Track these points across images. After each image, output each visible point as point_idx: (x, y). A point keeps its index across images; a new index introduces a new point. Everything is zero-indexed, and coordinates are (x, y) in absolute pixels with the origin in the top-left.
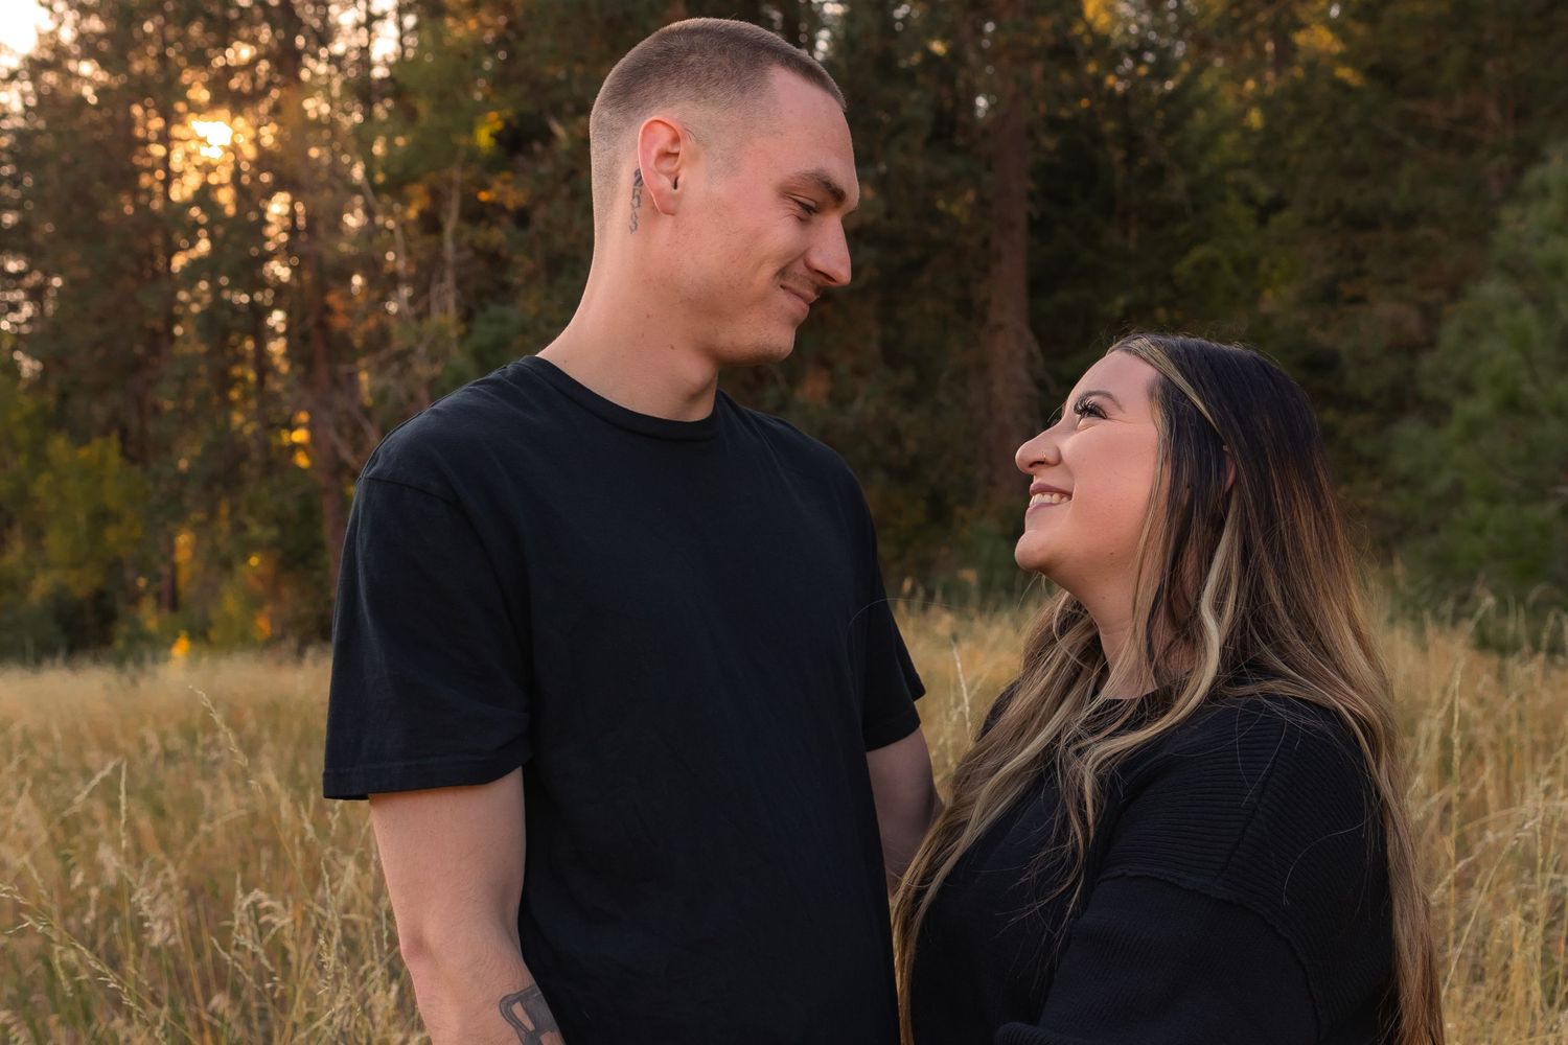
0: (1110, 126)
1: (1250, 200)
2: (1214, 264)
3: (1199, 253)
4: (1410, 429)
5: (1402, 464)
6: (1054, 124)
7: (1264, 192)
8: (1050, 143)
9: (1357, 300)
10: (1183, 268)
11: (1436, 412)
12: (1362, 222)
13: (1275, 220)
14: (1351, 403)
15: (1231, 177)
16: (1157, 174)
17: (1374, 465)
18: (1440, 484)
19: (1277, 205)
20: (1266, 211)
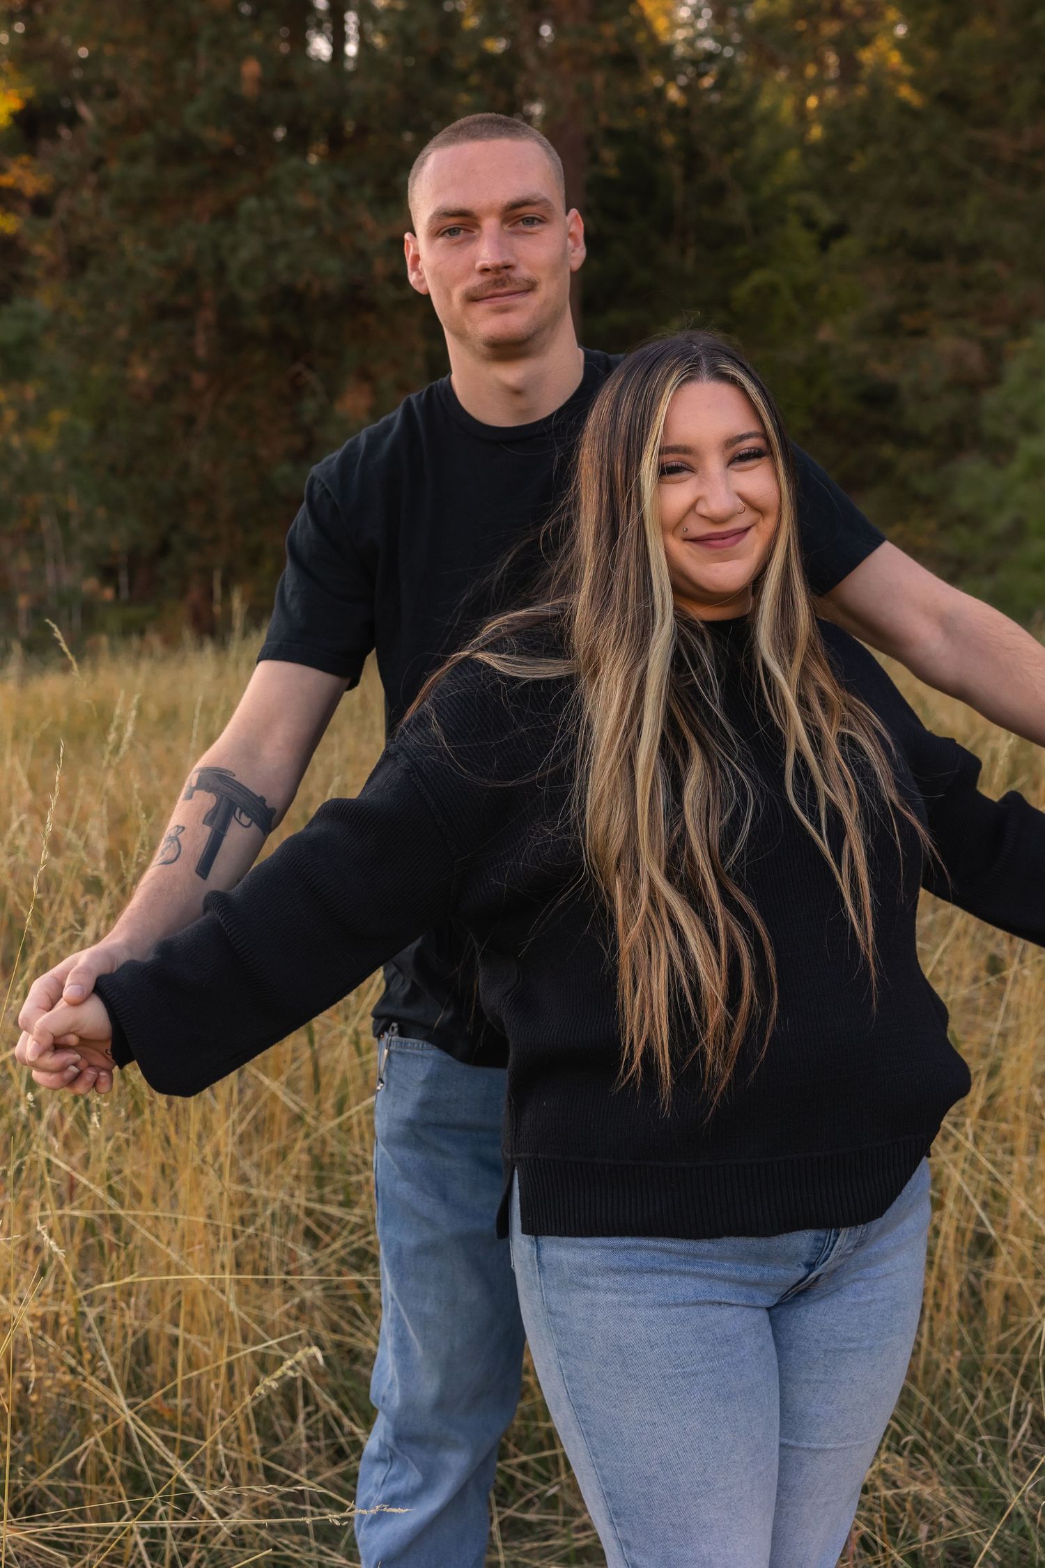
0: (668, 140)
1: (810, 224)
2: (774, 289)
3: (759, 277)
4: (972, 466)
5: (964, 501)
6: (613, 135)
7: (826, 216)
8: (609, 155)
9: (918, 333)
10: (741, 292)
11: (999, 450)
12: (927, 253)
13: (837, 247)
14: (908, 439)
15: (793, 200)
16: (717, 193)
17: (928, 502)
18: (1000, 522)
19: (838, 231)
20: (829, 237)
